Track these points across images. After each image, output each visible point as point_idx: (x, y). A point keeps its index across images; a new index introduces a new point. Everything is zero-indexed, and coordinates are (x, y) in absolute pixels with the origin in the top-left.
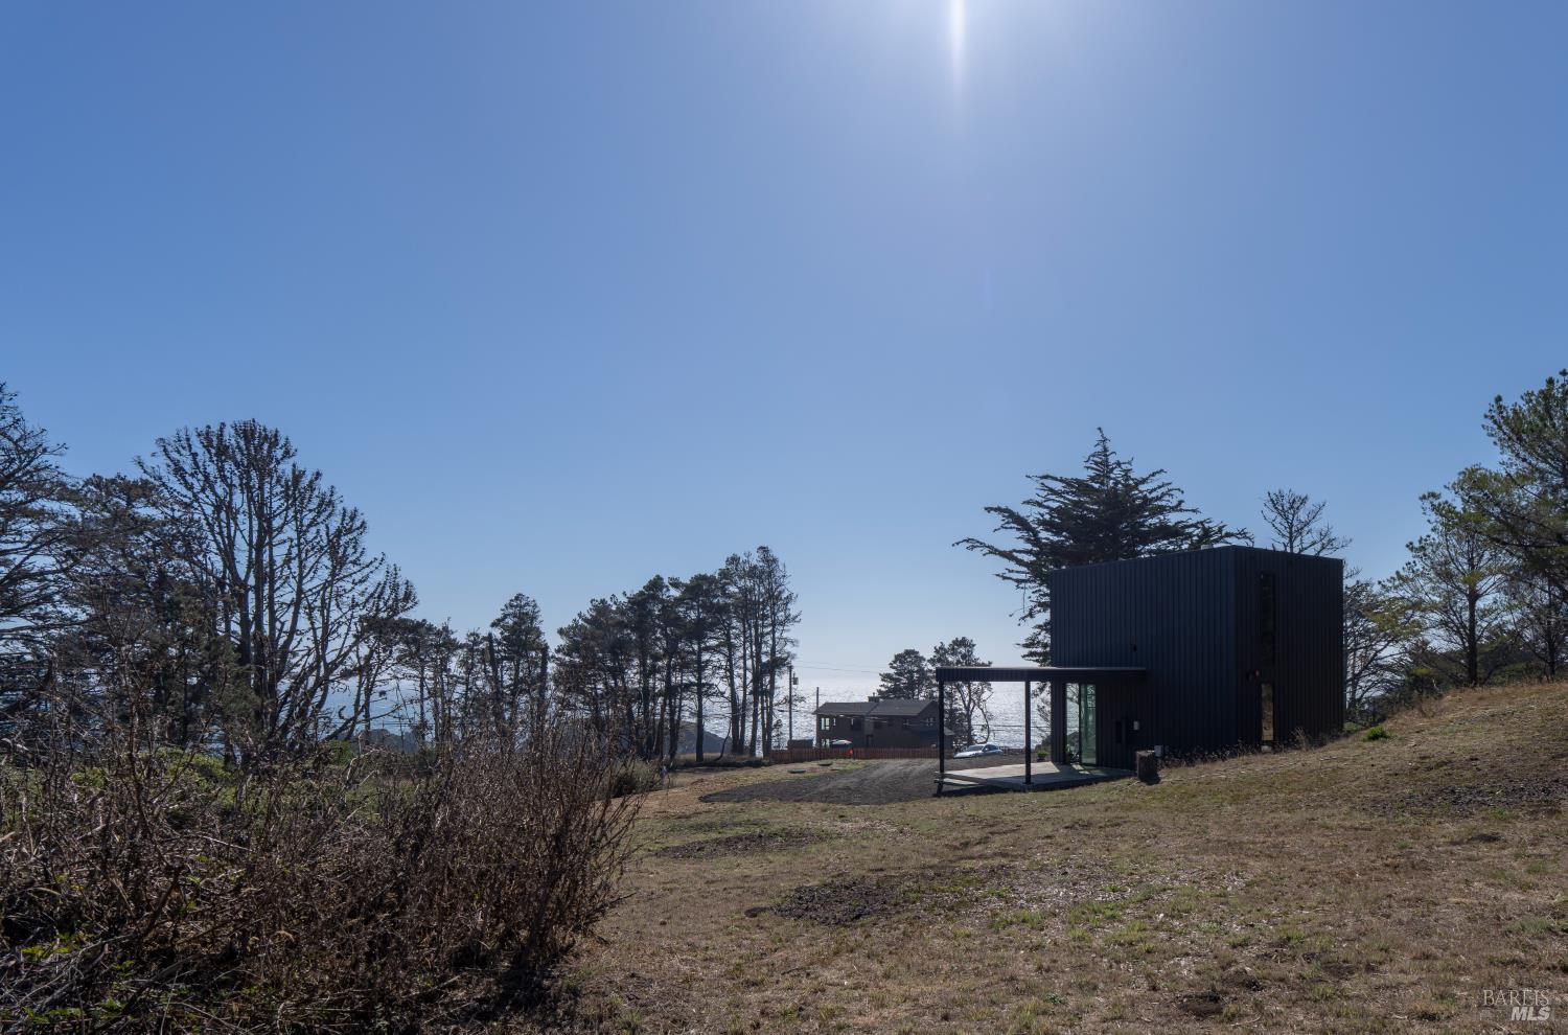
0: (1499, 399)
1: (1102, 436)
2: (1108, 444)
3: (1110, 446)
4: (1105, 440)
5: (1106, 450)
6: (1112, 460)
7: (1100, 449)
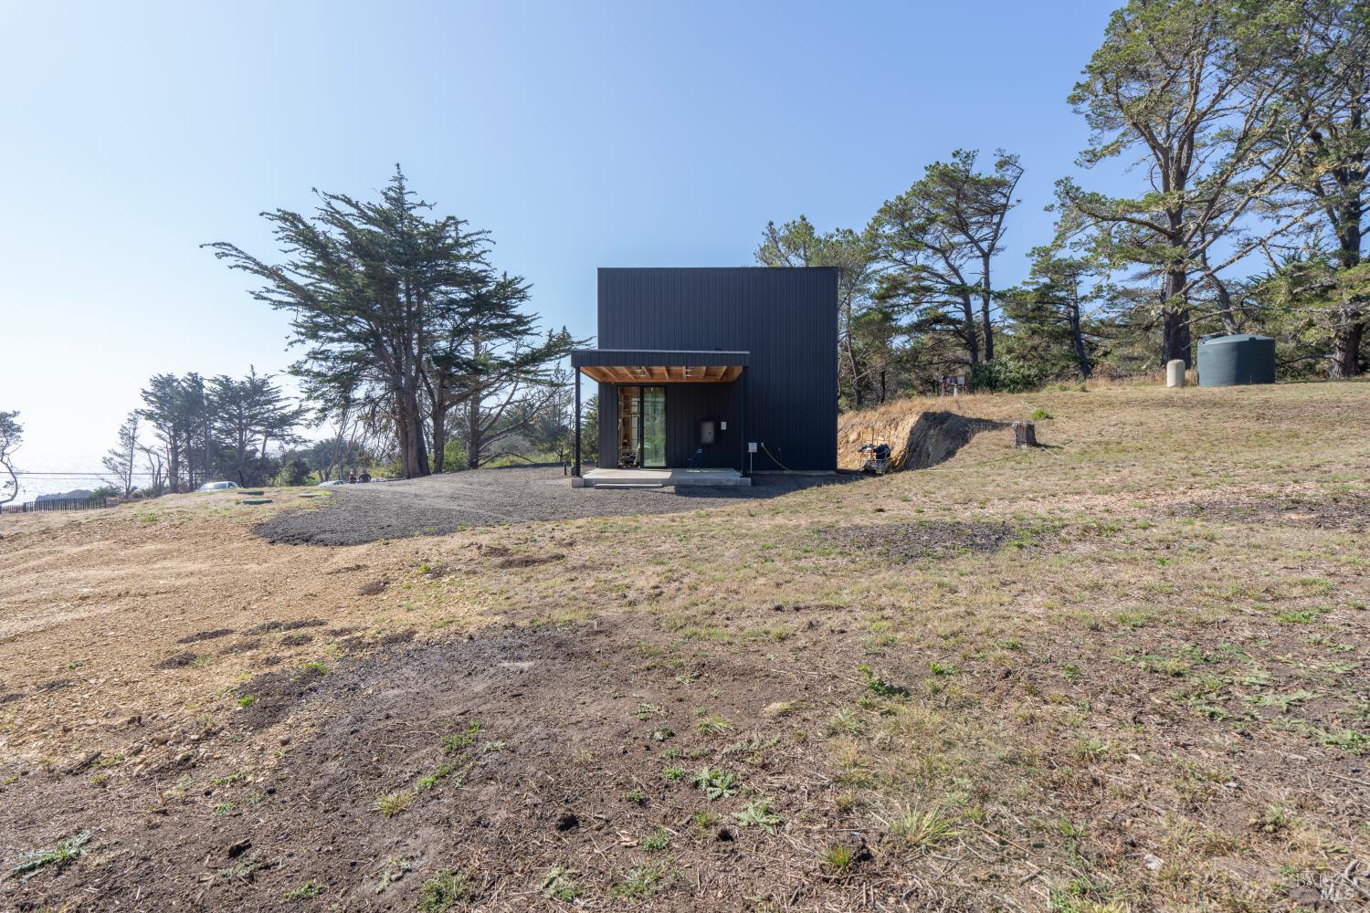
0: (771, 224)
1: (399, 173)
2: (404, 182)
3: (408, 186)
4: (402, 178)
5: (401, 188)
6: (409, 199)
7: (396, 184)
